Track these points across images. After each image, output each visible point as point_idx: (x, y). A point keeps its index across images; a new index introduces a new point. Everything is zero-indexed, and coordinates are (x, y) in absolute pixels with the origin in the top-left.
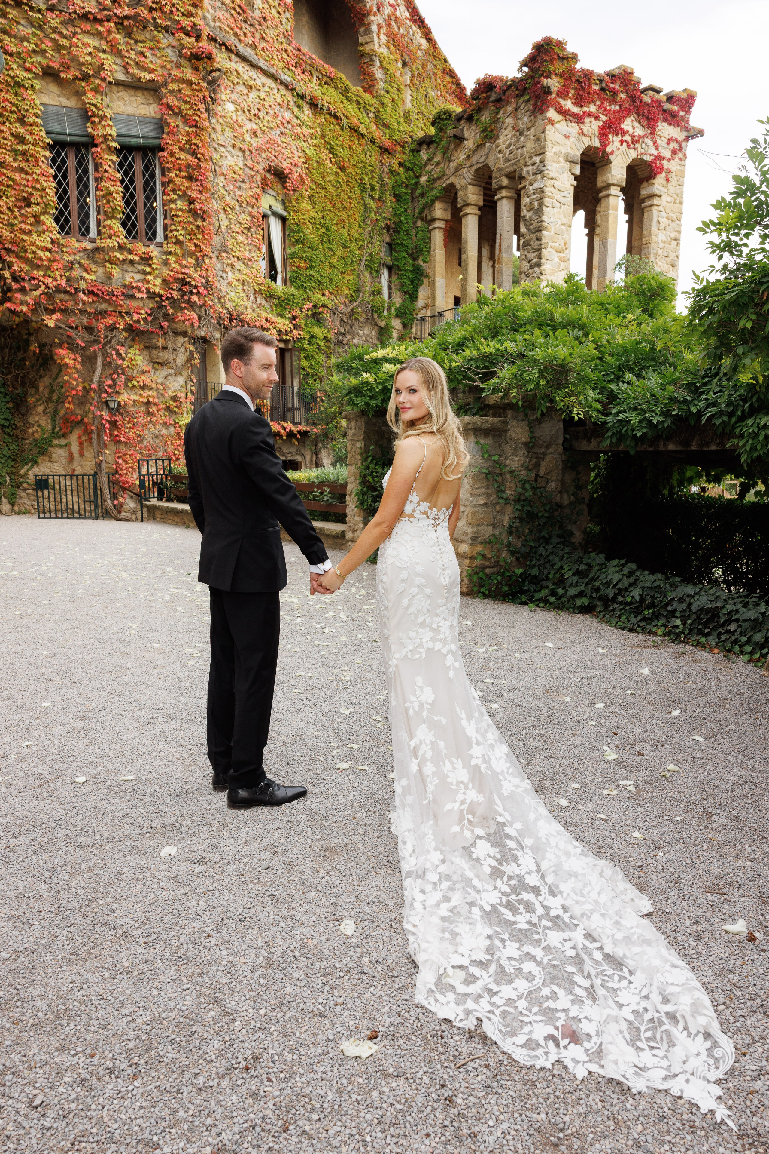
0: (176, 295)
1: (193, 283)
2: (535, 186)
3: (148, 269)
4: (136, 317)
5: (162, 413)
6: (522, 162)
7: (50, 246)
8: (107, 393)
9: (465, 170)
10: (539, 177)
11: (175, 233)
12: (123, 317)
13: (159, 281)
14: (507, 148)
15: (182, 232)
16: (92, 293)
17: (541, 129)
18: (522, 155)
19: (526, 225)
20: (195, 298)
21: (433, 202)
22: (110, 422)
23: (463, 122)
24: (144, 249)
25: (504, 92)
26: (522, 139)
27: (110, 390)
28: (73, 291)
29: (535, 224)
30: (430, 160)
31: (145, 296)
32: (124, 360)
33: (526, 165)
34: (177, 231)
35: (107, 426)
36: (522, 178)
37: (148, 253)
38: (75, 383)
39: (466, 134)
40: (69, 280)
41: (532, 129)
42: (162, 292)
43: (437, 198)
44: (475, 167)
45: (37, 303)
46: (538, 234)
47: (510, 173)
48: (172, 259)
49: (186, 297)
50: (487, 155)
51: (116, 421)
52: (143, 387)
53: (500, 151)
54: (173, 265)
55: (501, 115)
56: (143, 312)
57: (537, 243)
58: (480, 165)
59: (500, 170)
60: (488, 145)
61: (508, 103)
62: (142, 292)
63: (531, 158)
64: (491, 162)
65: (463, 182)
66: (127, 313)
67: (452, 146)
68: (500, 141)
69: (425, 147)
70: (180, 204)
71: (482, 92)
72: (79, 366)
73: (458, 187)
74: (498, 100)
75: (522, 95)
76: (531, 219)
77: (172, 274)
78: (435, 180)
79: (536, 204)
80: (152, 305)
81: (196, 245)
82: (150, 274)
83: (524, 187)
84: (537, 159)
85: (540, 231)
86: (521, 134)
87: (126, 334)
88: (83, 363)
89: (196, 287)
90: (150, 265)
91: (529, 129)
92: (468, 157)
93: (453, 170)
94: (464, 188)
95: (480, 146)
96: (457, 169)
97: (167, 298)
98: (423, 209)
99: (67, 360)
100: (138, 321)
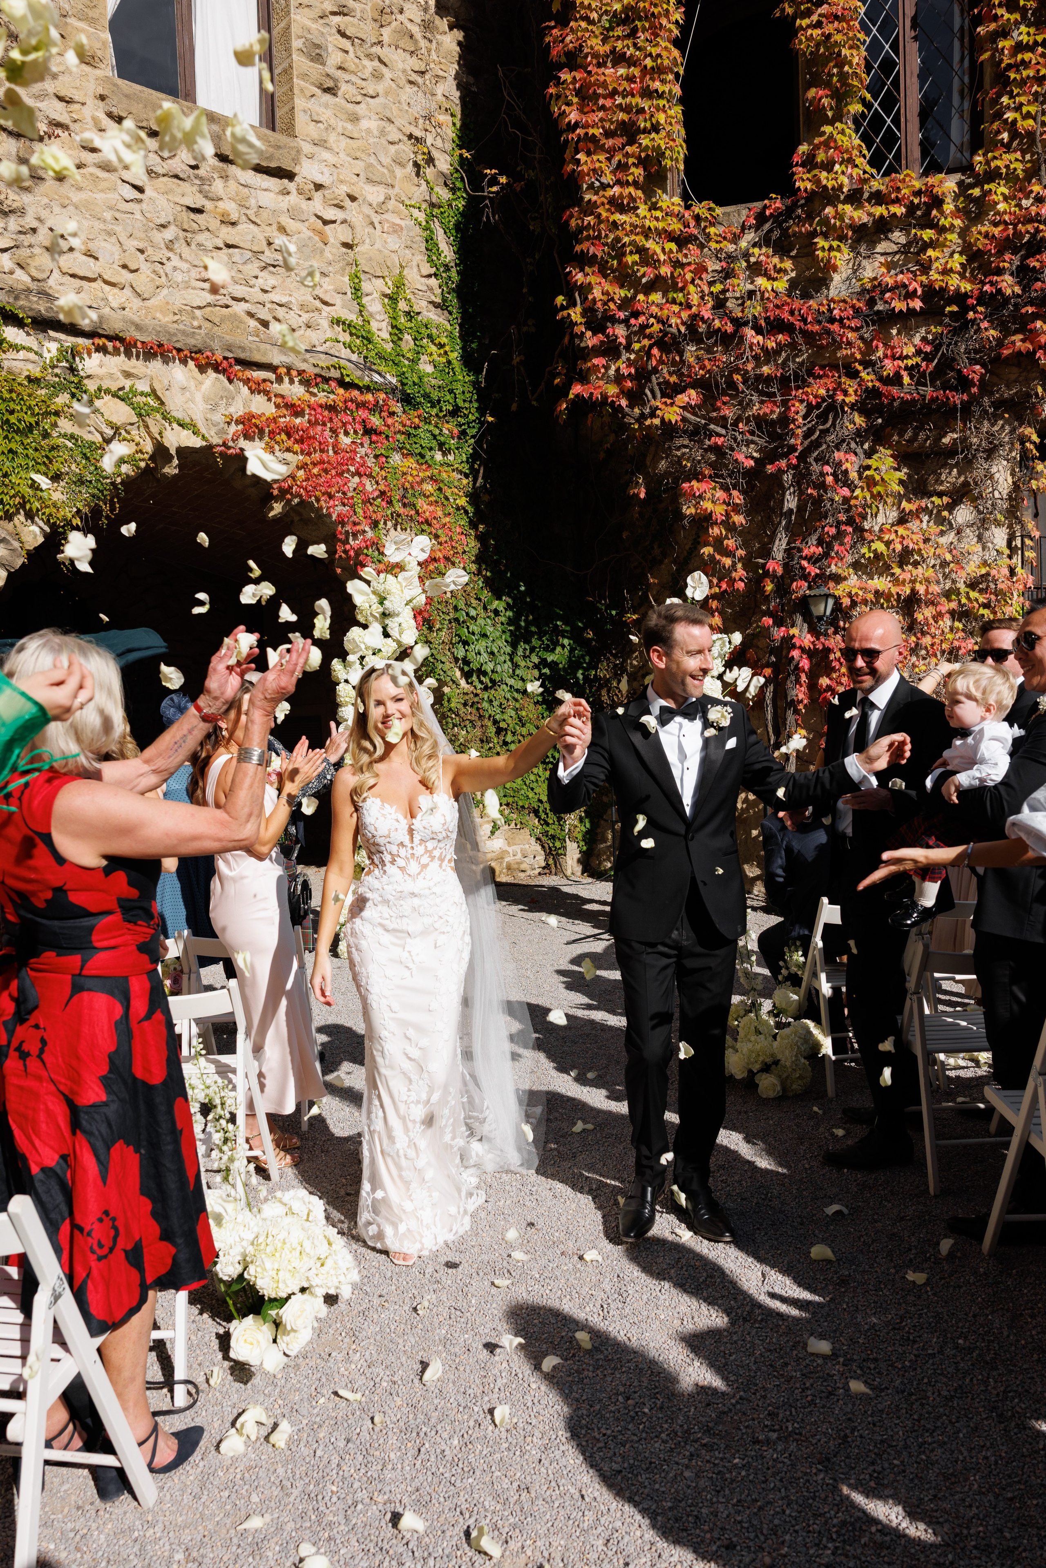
0: (1008, 284)
3: (928, 234)
4: (889, 367)
5: (947, 622)
7: (675, 226)
8: (805, 577)
11: (1010, 116)
12: (853, 374)
13: (958, 259)
16: (775, 326)
22: (810, 653)
24: (917, 185)
27: (814, 571)
28: (729, 328)
31: (918, 305)
32: (852, 487)
34: (1018, 110)
35: (805, 664)
37: (929, 191)
38: (727, 562)
40: (720, 303)
42: (967, 286)
45: (642, 375)
51: (828, 651)
52: (905, 557)
54: (1001, 207)
56: (910, 350)
62: (912, 295)
66: (867, 364)
70: (1026, 34)
72: (739, 519)
77: (998, 231)
80: (934, 331)
82: (932, 244)
87: (859, 420)
88: (750, 511)
90: (934, 224)
97: (982, 299)
99: (707, 505)
100: (896, 379)
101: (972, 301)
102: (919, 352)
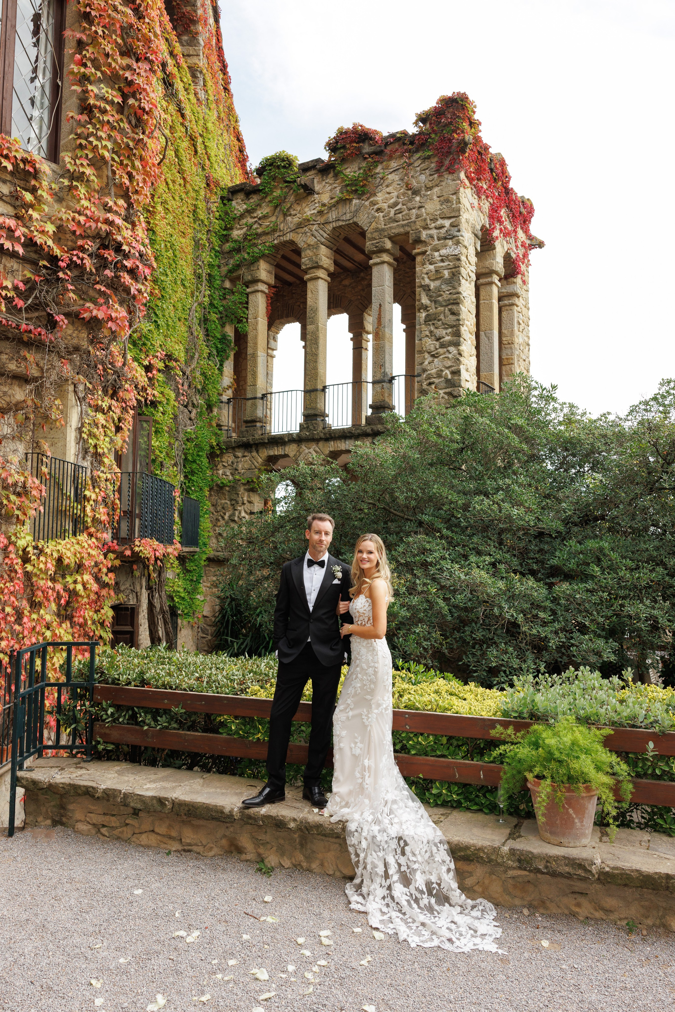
0: (88, 262)
1: (125, 247)
2: (443, 252)
3: (29, 197)
6: (419, 224)
9: (315, 227)
10: (450, 242)
13: (50, 228)
14: (389, 207)
15: (110, 145)
17: (451, 189)
18: (418, 216)
19: (430, 297)
20: (126, 279)
21: (255, 261)
23: (313, 172)
25: (386, 145)
26: (418, 198)
29: (446, 296)
30: (249, 212)
31: (20, 250)
33: (426, 228)
34: (99, 139)
36: (418, 241)
39: (317, 187)
41: (436, 190)
42: (57, 252)
43: (263, 256)
44: (334, 225)
46: (454, 307)
47: (398, 235)
48: (82, 190)
49: (108, 272)
50: (357, 211)
53: (378, 210)
54: (85, 203)
55: (379, 169)
57: (453, 318)
58: (341, 223)
59: (377, 230)
60: (354, 201)
61: (391, 158)
62: (17, 240)
63: (434, 220)
64: (363, 220)
65: (312, 241)
67: (292, 198)
68: (380, 197)
69: (241, 196)
70: (105, 90)
71: (352, 142)
73: (301, 245)
74: (379, 153)
75: (417, 151)
76: (439, 289)
77: (82, 219)
78: (258, 235)
79: (446, 274)
80: (29, 275)
81: (130, 176)
82: (32, 206)
83: (424, 253)
84: (447, 223)
85: (458, 304)
86: (416, 192)
89: (126, 256)
90: (33, 191)
91: (429, 189)
92: (320, 213)
93: (292, 226)
94: (315, 247)
95: (343, 201)
96: (299, 226)
97: (72, 265)
98: (238, 266)
101: (62, 264)
102: (16, 288)
